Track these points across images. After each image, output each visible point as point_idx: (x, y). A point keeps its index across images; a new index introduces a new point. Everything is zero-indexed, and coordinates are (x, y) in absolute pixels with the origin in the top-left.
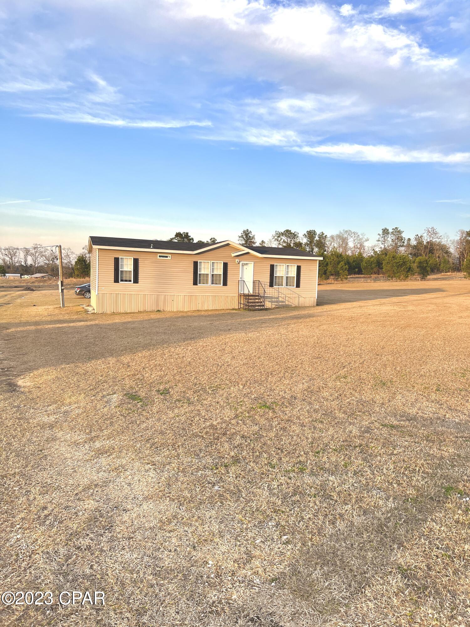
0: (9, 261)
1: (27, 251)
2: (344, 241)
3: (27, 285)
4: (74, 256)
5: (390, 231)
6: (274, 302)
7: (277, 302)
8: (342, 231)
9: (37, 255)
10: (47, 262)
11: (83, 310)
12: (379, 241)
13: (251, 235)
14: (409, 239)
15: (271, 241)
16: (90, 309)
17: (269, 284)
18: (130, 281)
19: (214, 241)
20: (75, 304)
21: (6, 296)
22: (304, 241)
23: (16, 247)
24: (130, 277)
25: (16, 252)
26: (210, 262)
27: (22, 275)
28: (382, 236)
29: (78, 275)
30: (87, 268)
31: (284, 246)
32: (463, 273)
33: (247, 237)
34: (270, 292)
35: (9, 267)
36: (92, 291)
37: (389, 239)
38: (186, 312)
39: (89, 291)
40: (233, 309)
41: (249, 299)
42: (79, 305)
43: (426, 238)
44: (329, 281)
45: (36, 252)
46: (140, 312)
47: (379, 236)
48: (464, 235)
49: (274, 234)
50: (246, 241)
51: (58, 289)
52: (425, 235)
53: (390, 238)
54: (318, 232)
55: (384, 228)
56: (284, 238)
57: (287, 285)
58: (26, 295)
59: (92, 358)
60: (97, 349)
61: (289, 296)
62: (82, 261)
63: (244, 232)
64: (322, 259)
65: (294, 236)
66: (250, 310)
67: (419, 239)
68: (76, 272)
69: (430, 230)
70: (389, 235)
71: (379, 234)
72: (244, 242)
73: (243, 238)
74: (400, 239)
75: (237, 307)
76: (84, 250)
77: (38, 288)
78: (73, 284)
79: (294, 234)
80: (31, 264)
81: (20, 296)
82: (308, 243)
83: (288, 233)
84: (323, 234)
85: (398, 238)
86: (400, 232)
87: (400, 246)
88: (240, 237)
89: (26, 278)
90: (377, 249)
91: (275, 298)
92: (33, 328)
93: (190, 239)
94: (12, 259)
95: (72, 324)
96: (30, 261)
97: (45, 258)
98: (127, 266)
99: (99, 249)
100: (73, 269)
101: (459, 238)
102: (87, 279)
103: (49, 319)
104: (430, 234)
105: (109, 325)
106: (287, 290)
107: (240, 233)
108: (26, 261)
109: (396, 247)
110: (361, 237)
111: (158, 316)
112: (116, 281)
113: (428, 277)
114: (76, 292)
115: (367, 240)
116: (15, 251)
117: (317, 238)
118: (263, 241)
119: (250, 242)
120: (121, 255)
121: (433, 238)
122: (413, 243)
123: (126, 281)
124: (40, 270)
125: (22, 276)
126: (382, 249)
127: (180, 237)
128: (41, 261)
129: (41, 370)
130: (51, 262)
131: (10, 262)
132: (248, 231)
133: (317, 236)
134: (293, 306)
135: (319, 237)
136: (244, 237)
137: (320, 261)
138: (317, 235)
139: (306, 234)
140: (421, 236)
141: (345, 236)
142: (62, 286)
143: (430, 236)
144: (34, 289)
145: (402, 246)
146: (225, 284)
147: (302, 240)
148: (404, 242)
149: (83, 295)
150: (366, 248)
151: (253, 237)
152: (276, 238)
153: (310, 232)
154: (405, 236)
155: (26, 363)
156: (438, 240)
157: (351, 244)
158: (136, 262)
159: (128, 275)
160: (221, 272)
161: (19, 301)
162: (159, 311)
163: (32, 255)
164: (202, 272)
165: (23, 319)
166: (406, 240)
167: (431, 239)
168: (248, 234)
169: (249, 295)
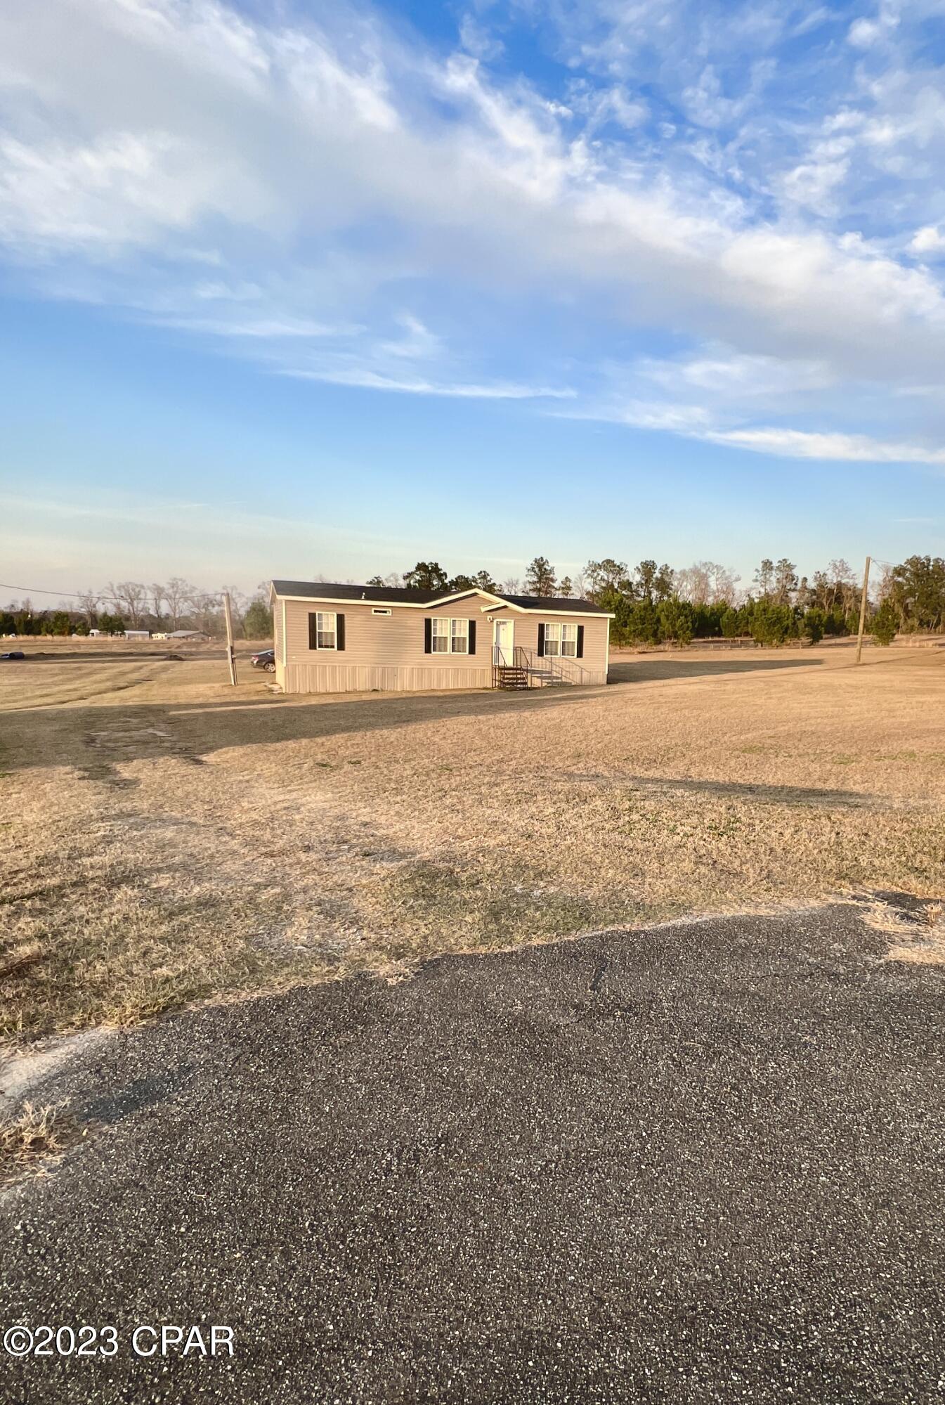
0: (127, 608)
1: (159, 591)
2: (703, 578)
3: (170, 652)
4: (244, 600)
5: (775, 564)
6: (545, 678)
7: (549, 678)
8: (697, 564)
9: (177, 596)
10: (196, 610)
11: (265, 688)
12: (756, 580)
13: (547, 568)
14: (805, 579)
15: (581, 579)
16: (275, 687)
17: (537, 652)
18: (333, 647)
19: (485, 576)
20: (252, 681)
21: (141, 668)
22: (636, 578)
23: (139, 583)
24: (333, 642)
25: (139, 591)
26: (450, 620)
27: (151, 632)
28: (761, 573)
29: (251, 635)
30: (267, 623)
31: (602, 587)
32: (871, 636)
33: (540, 570)
34: (539, 663)
35: (128, 618)
36: (277, 661)
37: (772, 578)
38: (414, 692)
39: (273, 662)
40: (484, 689)
41: (505, 674)
42: (259, 683)
43: (830, 578)
44: (661, 647)
45: (175, 593)
46: (347, 692)
47: (756, 574)
48: (890, 574)
49: (586, 566)
50: (540, 578)
51: (226, 658)
52: (829, 572)
53: (774, 577)
54: (659, 565)
55: (765, 559)
56: (602, 573)
57: (563, 654)
58: (173, 666)
59: (282, 739)
60: (287, 731)
61: (567, 670)
62: (259, 610)
63: (536, 562)
64: (613, 616)
65: (619, 570)
66: (507, 690)
67: (820, 577)
68: (249, 630)
69: (838, 564)
70: (774, 572)
71: (757, 570)
72: (535, 579)
73: (535, 572)
74: (792, 578)
75: (489, 686)
76: (261, 590)
77: (190, 656)
78: (246, 651)
79: (619, 567)
80: (167, 614)
81: (165, 669)
82: (643, 582)
83: (609, 564)
84: (667, 567)
85: (786, 578)
86: (790, 567)
87: (790, 590)
88: (529, 570)
89: (160, 638)
90: (754, 595)
91: (546, 672)
92: (200, 711)
93: (442, 575)
94: (132, 605)
95: (251, 707)
96: (165, 608)
97: (191, 604)
98: (328, 625)
99: (286, 601)
100: (242, 623)
101: (882, 579)
102: (268, 641)
103: (217, 700)
104: (837, 571)
105: (303, 707)
106: (564, 661)
107: (529, 562)
108: (157, 608)
109: (785, 593)
110: (727, 573)
111: (375, 696)
112: (312, 646)
113: (821, 642)
114: (252, 662)
115: (738, 579)
116: (137, 590)
117: (657, 574)
118: (567, 578)
119: (547, 578)
120: (317, 610)
121: (842, 577)
122: (812, 584)
123: (327, 647)
124: (183, 624)
125: (153, 635)
126: (762, 595)
127: (425, 571)
128: (185, 609)
129: (224, 749)
130: (203, 610)
131: (129, 610)
132: (542, 560)
133: (657, 571)
134: (573, 684)
135: (661, 573)
136: (537, 570)
137: (611, 619)
138: (658, 568)
139: (640, 567)
140: (825, 574)
141: (704, 571)
142: (232, 654)
143: (838, 575)
144: (183, 657)
145: (794, 590)
146: (472, 651)
147: (633, 577)
148: (796, 584)
149: (264, 667)
150: (737, 594)
151: (552, 571)
152: (589, 572)
153: (645, 563)
154: (799, 573)
155: (204, 743)
156: (851, 582)
157: (713, 584)
158: (341, 619)
159: (329, 639)
160: (466, 634)
161: (164, 676)
162: (375, 690)
163: (168, 597)
164: (438, 635)
165: (182, 701)
166: (800, 580)
167: (839, 579)
168: (543, 565)
169: (505, 668)
